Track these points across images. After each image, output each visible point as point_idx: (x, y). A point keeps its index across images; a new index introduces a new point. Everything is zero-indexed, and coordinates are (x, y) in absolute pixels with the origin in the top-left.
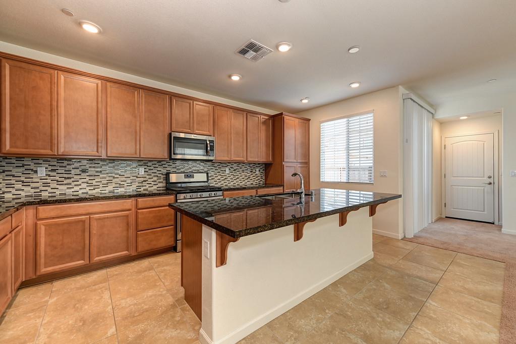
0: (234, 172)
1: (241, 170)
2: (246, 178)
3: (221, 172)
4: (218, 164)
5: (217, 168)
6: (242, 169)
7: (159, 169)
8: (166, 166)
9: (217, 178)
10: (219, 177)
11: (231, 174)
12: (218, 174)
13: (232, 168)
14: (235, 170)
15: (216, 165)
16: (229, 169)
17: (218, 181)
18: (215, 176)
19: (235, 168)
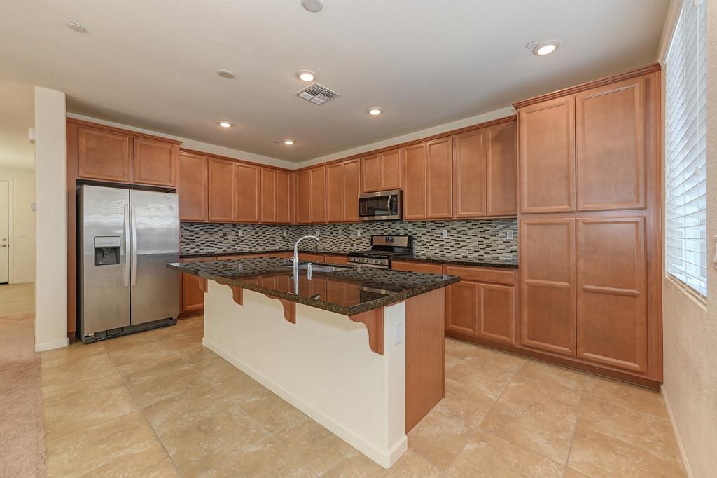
0: (456, 235)
1: (470, 233)
2: (482, 246)
3: (435, 235)
4: (431, 224)
5: (429, 230)
6: (472, 231)
7: (370, 231)
8: (376, 228)
9: (430, 244)
10: (433, 242)
11: (451, 238)
12: (430, 238)
13: (453, 229)
14: (458, 233)
15: (427, 225)
16: (448, 231)
17: (430, 248)
18: (426, 240)
19: (458, 229)
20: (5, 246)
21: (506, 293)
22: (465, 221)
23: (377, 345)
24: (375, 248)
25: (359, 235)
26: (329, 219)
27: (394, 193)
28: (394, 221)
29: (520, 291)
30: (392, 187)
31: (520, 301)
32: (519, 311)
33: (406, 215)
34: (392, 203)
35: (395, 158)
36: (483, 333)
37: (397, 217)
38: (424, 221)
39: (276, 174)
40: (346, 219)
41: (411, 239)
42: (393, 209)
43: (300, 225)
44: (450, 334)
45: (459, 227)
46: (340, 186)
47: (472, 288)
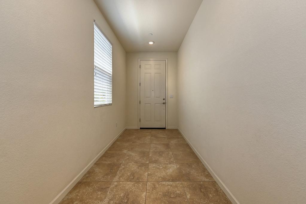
20: (164, 104)
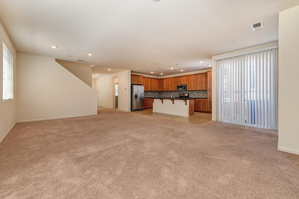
2: (203, 95)
7: (179, 93)
11: (197, 94)
12: (192, 94)
17: (192, 96)
21: (206, 102)
22: (200, 90)
23: (186, 104)
24: (180, 96)
25: (176, 94)
26: (169, 90)
27: (185, 85)
28: (185, 91)
29: (208, 102)
30: (184, 84)
31: (208, 104)
32: (207, 105)
33: (187, 89)
34: (185, 87)
35: (185, 78)
36: (202, 110)
37: (186, 90)
38: (191, 91)
39: (156, 80)
40: (174, 90)
41: (188, 94)
42: (185, 88)
43: (161, 91)
44: (195, 111)
45: (198, 92)
46: (172, 83)
47: (200, 102)
